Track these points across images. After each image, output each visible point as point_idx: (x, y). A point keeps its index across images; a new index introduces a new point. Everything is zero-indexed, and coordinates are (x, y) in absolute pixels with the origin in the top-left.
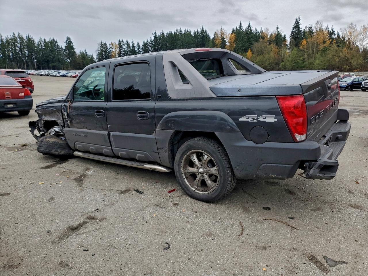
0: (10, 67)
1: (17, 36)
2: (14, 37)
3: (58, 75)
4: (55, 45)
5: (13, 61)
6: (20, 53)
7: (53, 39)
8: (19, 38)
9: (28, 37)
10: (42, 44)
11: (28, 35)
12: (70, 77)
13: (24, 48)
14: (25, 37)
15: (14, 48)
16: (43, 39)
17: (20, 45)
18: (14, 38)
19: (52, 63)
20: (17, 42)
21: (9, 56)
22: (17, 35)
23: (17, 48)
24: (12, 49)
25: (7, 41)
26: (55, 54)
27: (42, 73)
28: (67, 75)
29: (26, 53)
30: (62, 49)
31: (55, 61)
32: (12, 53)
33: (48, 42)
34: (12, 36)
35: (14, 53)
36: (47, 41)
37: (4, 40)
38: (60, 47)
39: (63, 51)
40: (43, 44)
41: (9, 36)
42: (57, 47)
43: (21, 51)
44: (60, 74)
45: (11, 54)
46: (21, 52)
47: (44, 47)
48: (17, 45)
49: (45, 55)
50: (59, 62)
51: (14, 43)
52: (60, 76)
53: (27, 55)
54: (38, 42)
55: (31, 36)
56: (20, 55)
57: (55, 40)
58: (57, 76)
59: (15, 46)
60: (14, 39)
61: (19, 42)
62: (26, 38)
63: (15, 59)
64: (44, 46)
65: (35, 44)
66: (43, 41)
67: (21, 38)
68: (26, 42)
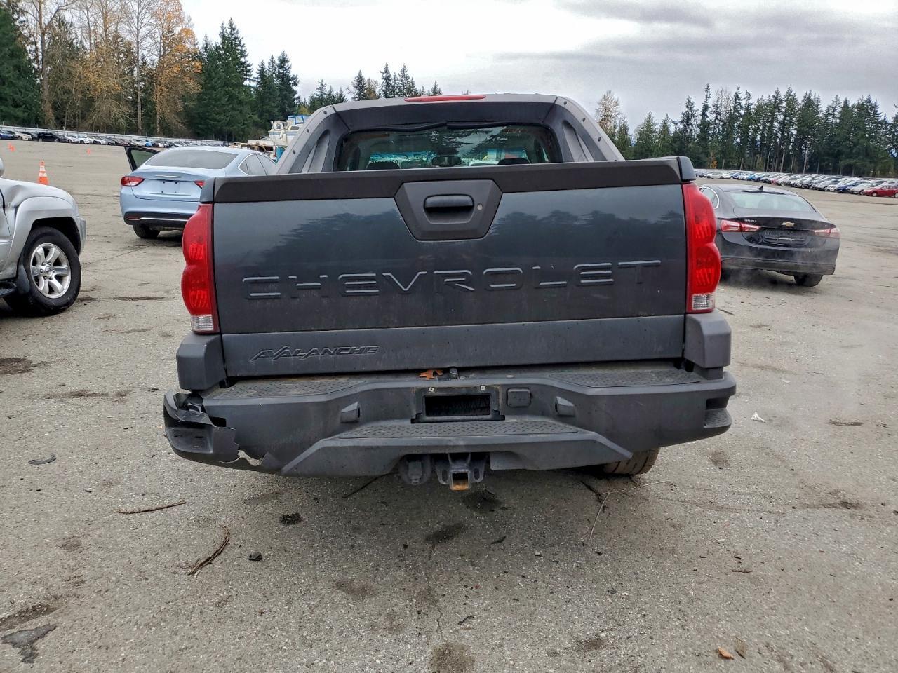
0: (749, 166)
1: (782, 97)
2: (776, 99)
3: (831, 187)
4: (869, 113)
5: (760, 154)
6: (779, 135)
7: (869, 99)
8: (786, 101)
9: (809, 98)
10: (836, 113)
11: (808, 93)
12: (859, 193)
13: (791, 123)
14: (800, 99)
15: (768, 124)
16: (842, 100)
17: (786, 116)
18: (775, 102)
19: (848, 158)
20: (779, 111)
21: (754, 140)
22: (783, 95)
23: (776, 124)
24: (764, 125)
25: (760, 109)
26: (863, 136)
27: (797, 182)
28: (852, 188)
29: (792, 135)
30: (886, 123)
31: (858, 153)
32: (762, 134)
33: (853, 106)
34: (772, 98)
35: (766, 135)
36: (850, 105)
37: (752, 107)
38: (881, 119)
39: (886, 128)
40: (840, 112)
41: (765, 97)
42: (872, 119)
43: (782, 131)
44: (838, 186)
45: (758, 138)
46: (782, 134)
47: (838, 121)
48: (777, 117)
49: (836, 139)
50: (867, 155)
51: (773, 114)
52: (834, 191)
53: (792, 139)
54: (828, 110)
55: (816, 94)
56: (778, 140)
57: (873, 101)
58: (829, 190)
59: (773, 119)
60: (775, 105)
61: (783, 110)
62: (803, 101)
63: (765, 148)
64: (839, 118)
65: (818, 113)
66: (842, 105)
67: (791, 100)
68: (800, 110)
